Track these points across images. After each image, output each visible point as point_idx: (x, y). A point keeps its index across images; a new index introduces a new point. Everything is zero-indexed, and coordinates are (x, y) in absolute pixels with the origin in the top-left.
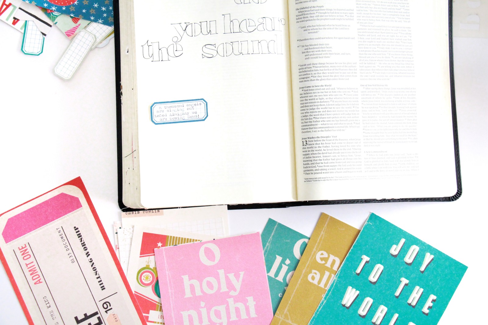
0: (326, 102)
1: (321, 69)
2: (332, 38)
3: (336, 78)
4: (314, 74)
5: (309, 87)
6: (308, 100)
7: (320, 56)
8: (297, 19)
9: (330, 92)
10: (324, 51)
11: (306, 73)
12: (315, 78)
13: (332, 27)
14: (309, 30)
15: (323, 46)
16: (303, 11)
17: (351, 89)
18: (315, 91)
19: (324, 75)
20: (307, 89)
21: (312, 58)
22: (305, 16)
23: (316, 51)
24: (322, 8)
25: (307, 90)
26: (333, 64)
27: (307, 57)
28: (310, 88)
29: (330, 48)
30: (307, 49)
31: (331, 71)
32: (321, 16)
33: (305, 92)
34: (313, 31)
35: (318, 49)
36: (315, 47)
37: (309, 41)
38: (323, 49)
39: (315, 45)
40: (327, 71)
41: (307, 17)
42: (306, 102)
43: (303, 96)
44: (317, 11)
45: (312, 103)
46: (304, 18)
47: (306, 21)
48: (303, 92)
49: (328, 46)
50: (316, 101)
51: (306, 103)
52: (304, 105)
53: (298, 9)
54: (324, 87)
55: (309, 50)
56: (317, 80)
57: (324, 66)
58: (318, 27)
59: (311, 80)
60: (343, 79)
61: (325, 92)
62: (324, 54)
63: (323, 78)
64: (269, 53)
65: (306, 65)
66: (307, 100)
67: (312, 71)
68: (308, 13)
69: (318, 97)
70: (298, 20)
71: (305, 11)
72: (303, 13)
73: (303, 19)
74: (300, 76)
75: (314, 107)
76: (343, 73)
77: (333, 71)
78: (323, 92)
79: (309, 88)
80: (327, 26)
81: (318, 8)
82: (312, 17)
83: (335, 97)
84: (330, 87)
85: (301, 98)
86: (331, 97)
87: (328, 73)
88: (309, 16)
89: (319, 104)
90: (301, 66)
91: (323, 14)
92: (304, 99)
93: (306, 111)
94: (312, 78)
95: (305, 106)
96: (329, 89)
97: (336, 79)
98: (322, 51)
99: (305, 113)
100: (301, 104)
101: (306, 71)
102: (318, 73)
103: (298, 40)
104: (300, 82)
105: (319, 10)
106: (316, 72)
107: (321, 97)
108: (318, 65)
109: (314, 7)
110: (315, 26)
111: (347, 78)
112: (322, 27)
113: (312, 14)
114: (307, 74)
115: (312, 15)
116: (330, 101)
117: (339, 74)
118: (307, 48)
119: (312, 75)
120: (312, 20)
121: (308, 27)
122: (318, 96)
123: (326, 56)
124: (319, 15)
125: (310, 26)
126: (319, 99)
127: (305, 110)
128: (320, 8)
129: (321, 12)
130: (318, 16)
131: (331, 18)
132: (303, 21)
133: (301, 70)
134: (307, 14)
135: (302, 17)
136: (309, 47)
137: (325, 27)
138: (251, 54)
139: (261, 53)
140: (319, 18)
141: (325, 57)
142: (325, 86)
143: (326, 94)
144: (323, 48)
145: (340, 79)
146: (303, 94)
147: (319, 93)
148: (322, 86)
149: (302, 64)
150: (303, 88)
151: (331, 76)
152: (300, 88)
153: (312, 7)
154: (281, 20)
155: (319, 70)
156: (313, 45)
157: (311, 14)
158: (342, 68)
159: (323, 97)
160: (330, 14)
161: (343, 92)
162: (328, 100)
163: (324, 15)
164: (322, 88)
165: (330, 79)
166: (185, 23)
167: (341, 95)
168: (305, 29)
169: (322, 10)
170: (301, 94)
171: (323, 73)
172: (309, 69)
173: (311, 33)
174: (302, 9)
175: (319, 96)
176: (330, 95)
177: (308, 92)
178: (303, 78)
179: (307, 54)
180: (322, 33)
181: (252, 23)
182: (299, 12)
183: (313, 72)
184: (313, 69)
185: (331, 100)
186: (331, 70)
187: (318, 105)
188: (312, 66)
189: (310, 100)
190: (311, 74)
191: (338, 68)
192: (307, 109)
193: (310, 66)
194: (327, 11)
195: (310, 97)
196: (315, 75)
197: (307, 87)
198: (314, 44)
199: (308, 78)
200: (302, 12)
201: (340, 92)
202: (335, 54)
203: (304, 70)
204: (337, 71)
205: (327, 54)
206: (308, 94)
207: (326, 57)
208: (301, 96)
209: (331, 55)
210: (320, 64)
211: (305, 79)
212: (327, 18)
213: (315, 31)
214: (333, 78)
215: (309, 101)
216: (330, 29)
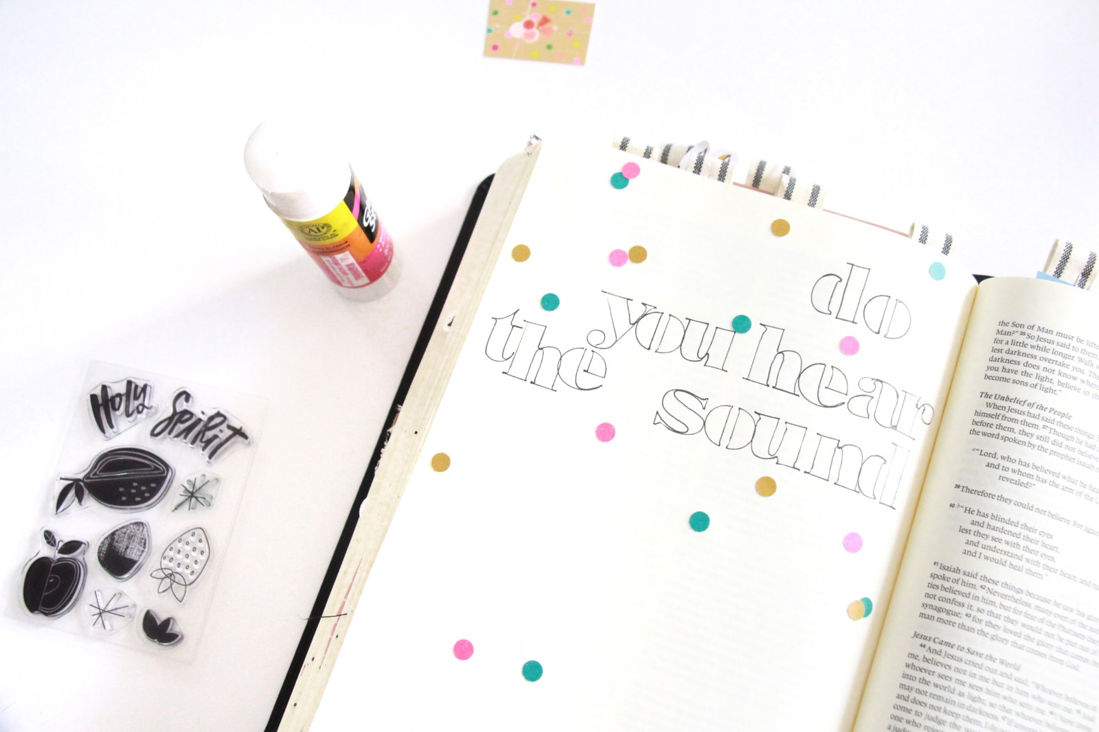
0: (988, 715)
1: (1006, 603)
2: (1068, 522)
3: (1041, 649)
4: (979, 610)
5: (948, 644)
6: (932, 685)
7: (1016, 562)
8: (974, 423)
9: (1010, 688)
10: (1030, 551)
11: (951, 596)
12: (977, 626)
13: (1077, 488)
14: (1005, 469)
15: (1032, 535)
16: (1003, 408)
17: (1076, 702)
18: (962, 666)
19: (1009, 626)
20: (938, 647)
21: (986, 558)
22: (1005, 423)
23: (1007, 543)
24: (1065, 421)
25: (938, 653)
26: (1047, 601)
27: (972, 549)
28: (950, 650)
29: (1052, 548)
30: (981, 525)
31: (1034, 624)
32: (1054, 443)
33: (929, 656)
34: (1016, 477)
35: (1015, 540)
36: (1007, 527)
37: (995, 502)
38: (1032, 546)
39: (1009, 522)
40: (1022, 619)
41: (1011, 430)
42: (923, 687)
43: (917, 663)
44: (1046, 424)
45: (939, 698)
46: (1000, 427)
47: (1005, 439)
48: (921, 653)
49: (1047, 541)
50: (955, 697)
51: (919, 691)
52: (913, 695)
53: (987, 396)
54: (996, 665)
55: (983, 531)
56: (982, 632)
57: (1017, 596)
58: (1034, 472)
59: (962, 626)
60: (1061, 662)
61: (995, 682)
62: (1028, 561)
63: (1001, 634)
64: (857, 490)
65: (962, 572)
66: (927, 683)
67: (976, 598)
68: (1020, 417)
69: (966, 690)
70: (978, 428)
71: (1010, 410)
72: (1003, 413)
73: (994, 431)
74: (928, 595)
75: (942, 716)
76: (1070, 643)
77: (1040, 625)
78: (987, 680)
79: (945, 648)
80: (1064, 478)
81: (1052, 416)
82: (1027, 435)
83: (1020, 709)
84: (1016, 674)
85: (907, 666)
86: (1008, 705)
87: (1024, 625)
88: (1017, 427)
89: (963, 712)
90: (943, 567)
91: (1064, 440)
92: (918, 675)
93: (911, 717)
94: (968, 622)
95: (915, 701)
96: (1008, 677)
97: (1040, 654)
98: (1026, 549)
99: (908, 722)
100: (902, 686)
101: (954, 592)
102: (991, 613)
103: (958, 486)
104: (922, 615)
105: (1053, 422)
106: (987, 607)
107: (975, 693)
108: (998, 589)
109: (1041, 407)
110: (1027, 465)
111: (1075, 662)
112: (1049, 477)
113: (1028, 425)
114: (953, 602)
115: (1028, 429)
116: (1000, 719)
117: (1056, 643)
118: (981, 519)
119: (969, 612)
120: (1024, 443)
121: (1003, 458)
122: (967, 685)
123: (1034, 569)
124: (1049, 435)
125: (1013, 461)
126: (966, 695)
127: (909, 711)
128: (1058, 418)
129: (1059, 429)
130: (1045, 439)
131: (1083, 459)
132: (992, 435)
133: (938, 582)
134: (1012, 420)
135: (995, 422)
136: (987, 520)
137: (1057, 481)
138: (802, 471)
139: (833, 480)
140: (1045, 445)
141: (1029, 572)
142: (1002, 662)
143: (996, 689)
144: (1031, 541)
145: (1052, 658)
146: (921, 657)
147: (973, 675)
148: (991, 658)
149: (947, 564)
150: (925, 638)
151: (1028, 638)
152: (916, 635)
153: (1035, 406)
154: (923, 408)
155: (998, 604)
156: (1002, 520)
157: (1024, 423)
158: (1068, 626)
159: (983, 695)
160: (1083, 448)
161: (1050, 704)
162: (996, 712)
163: (1065, 443)
164: (988, 663)
165: (1021, 647)
166: (645, 304)
167: (1041, 712)
168: (991, 460)
169: (1064, 426)
170: (912, 656)
171: (1008, 619)
172: (966, 590)
173: (1011, 481)
174: (1003, 398)
175: (971, 686)
176: (1005, 698)
177: (939, 658)
178: (939, 610)
179: (975, 539)
180: (1039, 494)
181: (839, 383)
182: (988, 405)
183: (976, 604)
184: (980, 593)
185: (1005, 714)
186: (1033, 618)
187: (957, 716)
188: (978, 582)
189: (936, 686)
190: (966, 606)
191: (1056, 621)
192: (918, 714)
193: (972, 580)
194: (1075, 435)
195: (940, 676)
196: (979, 616)
197: (941, 643)
198: (1007, 518)
199: (956, 615)
200: (998, 408)
201: (1039, 699)
202: (1064, 574)
203: (947, 585)
204: (1050, 630)
205: (1037, 564)
206: (937, 664)
207: (1033, 574)
208: (911, 661)
209: (1048, 572)
210: (1005, 585)
211: (943, 616)
212: (1071, 454)
213: (1024, 480)
214: (1034, 646)
215: (931, 689)
216: (1071, 490)
